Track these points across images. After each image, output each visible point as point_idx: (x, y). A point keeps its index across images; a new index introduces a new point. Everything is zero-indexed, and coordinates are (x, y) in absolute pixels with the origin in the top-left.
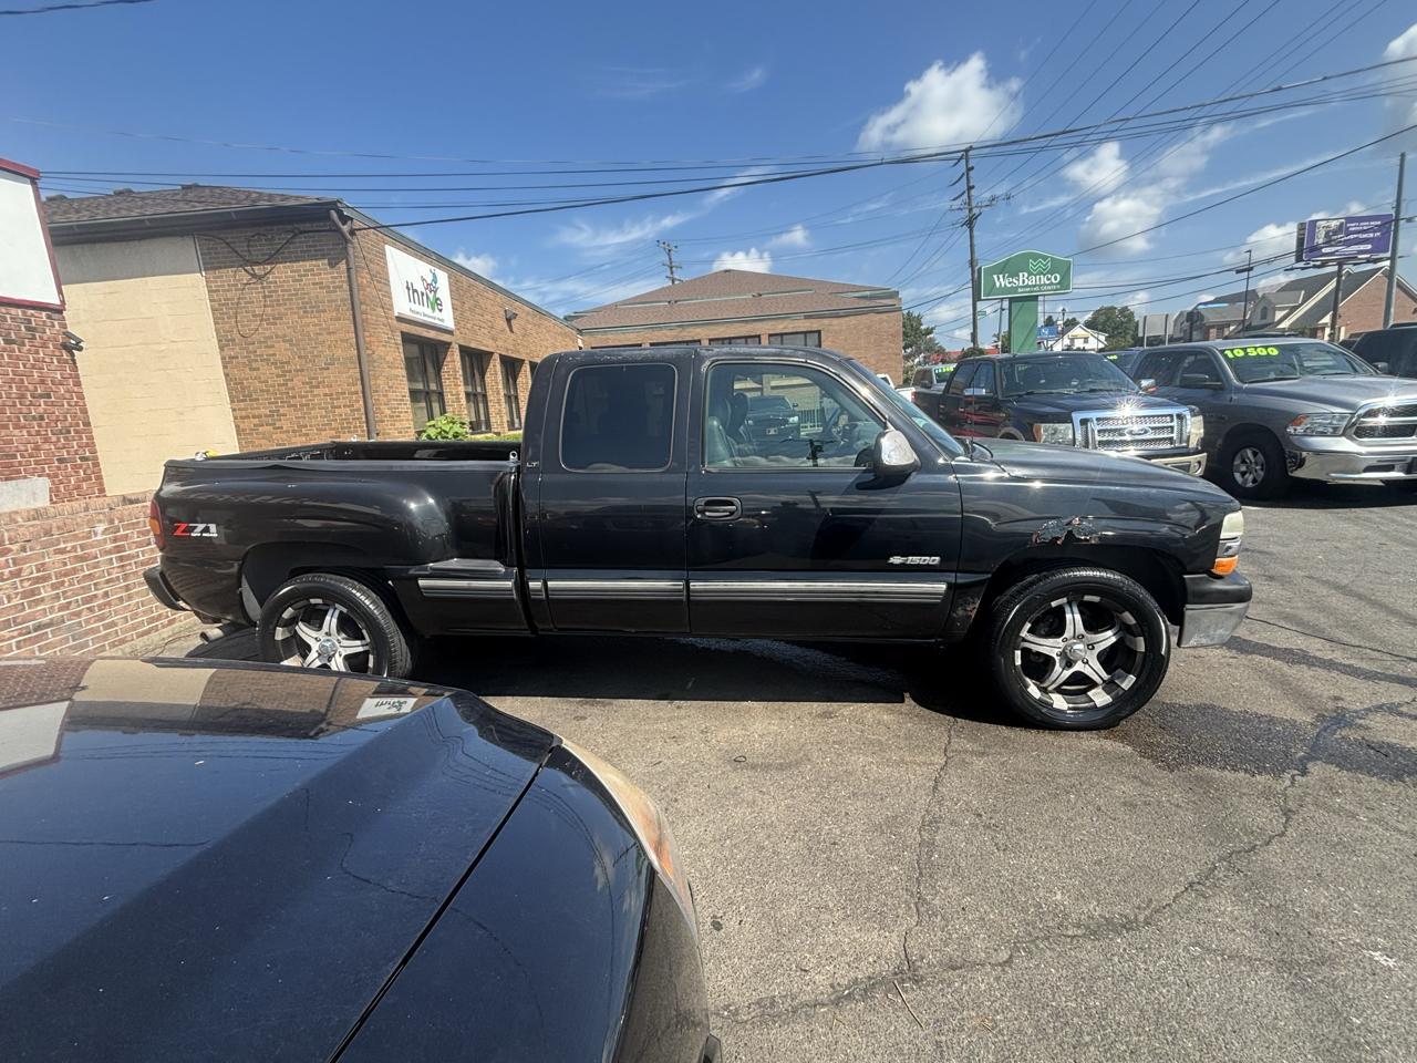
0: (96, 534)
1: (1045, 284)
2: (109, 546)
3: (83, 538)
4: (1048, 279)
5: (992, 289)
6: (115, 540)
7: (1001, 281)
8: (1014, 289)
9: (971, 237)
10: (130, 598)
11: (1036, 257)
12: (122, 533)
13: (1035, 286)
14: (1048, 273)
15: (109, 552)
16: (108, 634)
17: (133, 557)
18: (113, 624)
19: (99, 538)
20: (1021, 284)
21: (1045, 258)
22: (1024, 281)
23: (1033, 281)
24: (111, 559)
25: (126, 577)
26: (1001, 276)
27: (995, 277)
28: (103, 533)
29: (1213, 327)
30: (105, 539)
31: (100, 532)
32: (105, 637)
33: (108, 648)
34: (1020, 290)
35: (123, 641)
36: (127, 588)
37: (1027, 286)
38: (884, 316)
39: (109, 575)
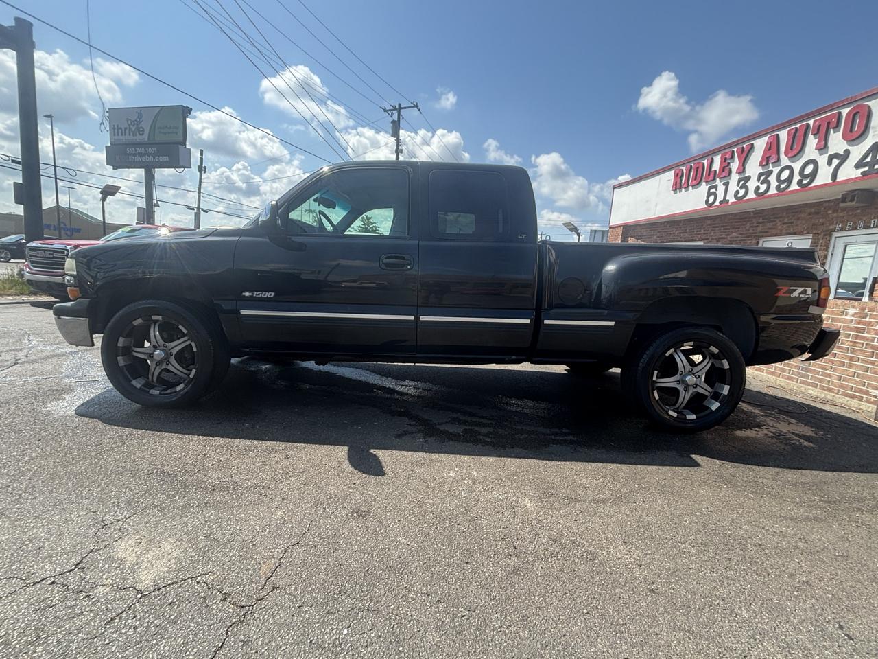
0: (847, 315)
2: (853, 325)
3: (838, 315)
6: (859, 323)
10: (850, 366)
12: (867, 319)
15: (851, 329)
16: (823, 379)
17: (868, 340)
18: (829, 376)
19: (848, 317)
24: (850, 334)
25: (853, 351)
28: (853, 315)
30: (852, 320)
31: (850, 314)
32: (820, 380)
33: (818, 387)
35: (830, 390)
36: (851, 359)
39: (842, 343)
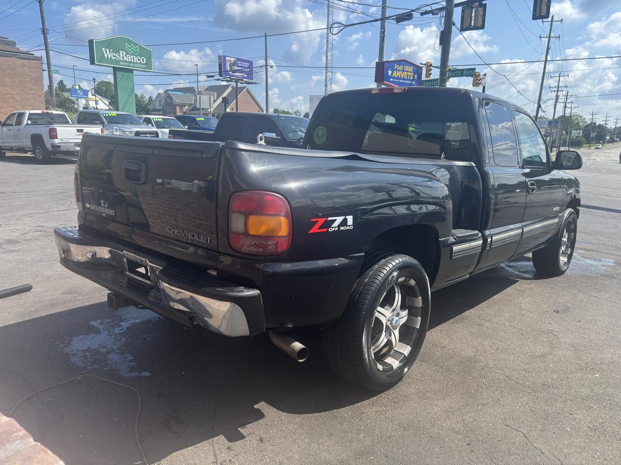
1: (137, 63)
4: (139, 60)
5: (102, 58)
7: (108, 54)
8: (118, 62)
9: (41, 10)
11: (130, 42)
13: (131, 62)
14: (138, 55)
20: (121, 59)
21: (136, 45)
22: (123, 58)
23: (129, 58)
26: (107, 50)
27: (104, 49)
29: (178, 105)
34: (121, 63)
37: (126, 61)
38: (26, 62)
